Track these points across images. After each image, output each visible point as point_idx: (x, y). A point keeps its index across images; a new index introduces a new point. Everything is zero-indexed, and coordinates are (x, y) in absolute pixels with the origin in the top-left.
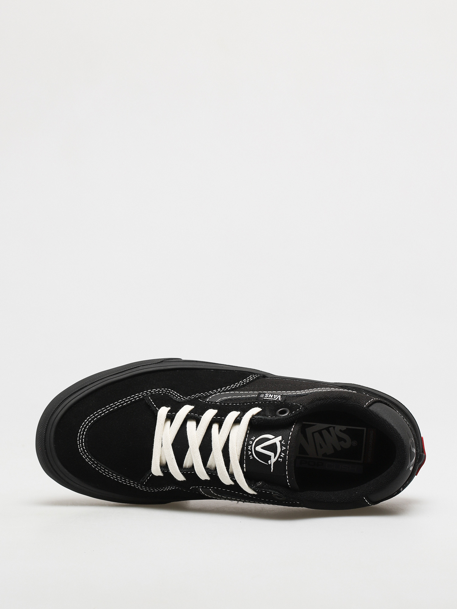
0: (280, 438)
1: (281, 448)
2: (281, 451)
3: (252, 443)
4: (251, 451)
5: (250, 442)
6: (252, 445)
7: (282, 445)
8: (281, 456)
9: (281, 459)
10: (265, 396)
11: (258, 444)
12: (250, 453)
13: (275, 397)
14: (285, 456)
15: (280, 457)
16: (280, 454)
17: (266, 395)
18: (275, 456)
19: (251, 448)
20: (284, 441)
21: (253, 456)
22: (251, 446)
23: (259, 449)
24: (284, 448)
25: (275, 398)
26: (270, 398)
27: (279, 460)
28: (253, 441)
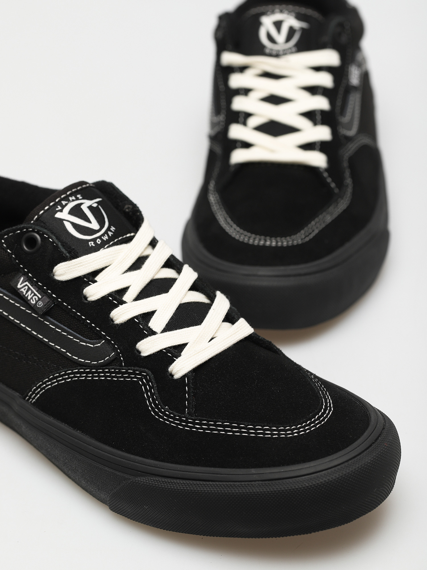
0: (58, 215)
1: (66, 205)
2: (70, 202)
3: (98, 240)
4: (106, 232)
5: (99, 243)
6: (100, 237)
7: (63, 207)
8: (74, 199)
10: (37, 299)
12: (110, 234)
13: (26, 287)
14: (71, 195)
15: (77, 199)
16: (73, 200)
17: (34, 302)
19: (103, 235)
20: (57, 209)
22: (102, 237)
23: (94, 225)
24: (64, 203)
25: (26, 285)
26: (32, 292)
27: (80, 198)
28: (94, 240)
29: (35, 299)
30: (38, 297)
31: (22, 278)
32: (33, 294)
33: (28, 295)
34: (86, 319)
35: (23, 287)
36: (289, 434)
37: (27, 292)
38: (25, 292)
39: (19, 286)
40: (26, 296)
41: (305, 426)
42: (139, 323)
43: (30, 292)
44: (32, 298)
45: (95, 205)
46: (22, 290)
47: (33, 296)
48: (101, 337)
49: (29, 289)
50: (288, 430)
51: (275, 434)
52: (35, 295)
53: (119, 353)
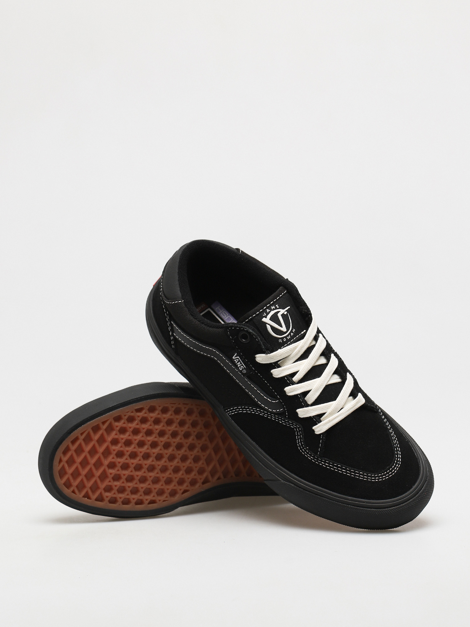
0: (264, 320)
1: (269, 312)
2: (271, 310)
4: (290, 334)
5: (285, 339)
7: (268, 314)
8: (274, 308)
9: (277, 306)
10: (243, 368)
11: (281, 333)
12: (292, 334)
13: (238, 360)
14: (272, 305)
15: (276, 308)
16: (274, 309)
17: (241, 369)
18: (279, 312)
19: (288, 336)
20: (263, 315)
21: (292, 330)
23: (284, 329)
24: (268, 310)
25: (238, 358)
26: (241, 363)
27: (278, 307)
28: (282, 338)
29: (242, 368)
30: (244, 367)
31: (236, 354)
32: (241, 365)
33: (238, 364)
34: (269, 386)
35: (235, 359)
36: (373, 479)
37: (238, 362)
38: (236, 362)
39: (234, 358)
40: (237, 364)
41: (383, 475)
42: (300, 398)
43: (239, 363)
44: (240, 367)
45: (286, 313)
46: (235, 360)
47: (241, 366)
48: (277, 399)
49: (239, 361)
50: (373, 477)
51: (365, 478)
52: (242, 365)
53: (286, 411)
